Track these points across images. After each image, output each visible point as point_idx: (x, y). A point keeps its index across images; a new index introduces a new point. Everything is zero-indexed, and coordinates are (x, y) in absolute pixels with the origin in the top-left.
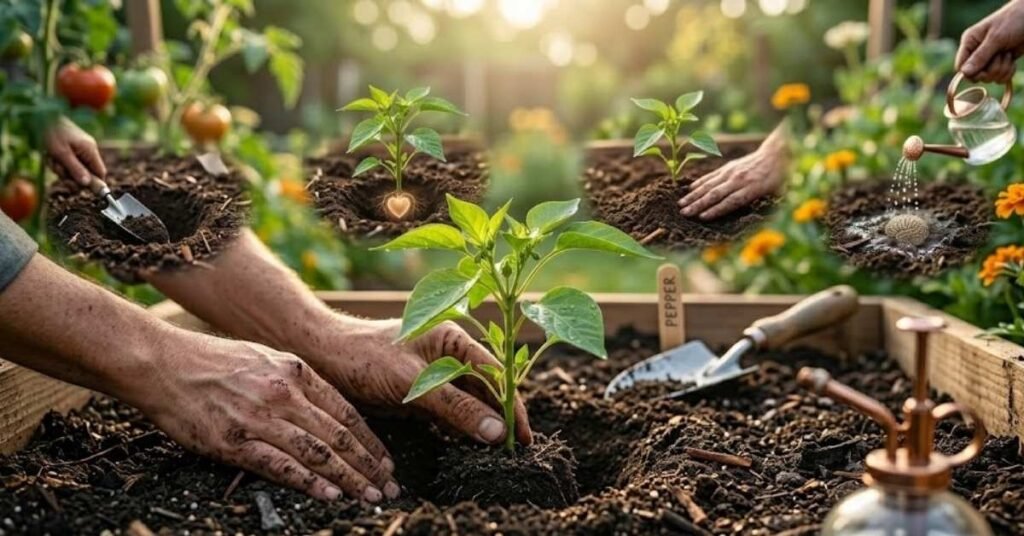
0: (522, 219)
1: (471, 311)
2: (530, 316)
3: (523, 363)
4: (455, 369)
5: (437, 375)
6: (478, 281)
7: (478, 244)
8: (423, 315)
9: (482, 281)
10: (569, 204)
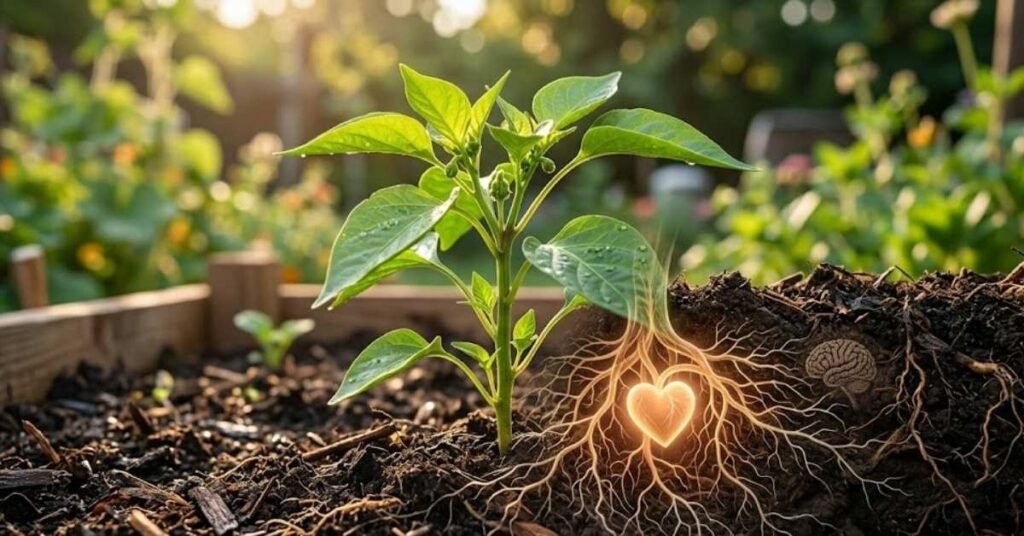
0: (525, 105)
1: (441, 254)
2: (538, 263)
3: (528, 338)
4: (414, 350)
5: (384, 360)
6: (453, 207)
7: (452, 146)
8: (359, 262)
9: (458, 206)
10: (604, 82)
